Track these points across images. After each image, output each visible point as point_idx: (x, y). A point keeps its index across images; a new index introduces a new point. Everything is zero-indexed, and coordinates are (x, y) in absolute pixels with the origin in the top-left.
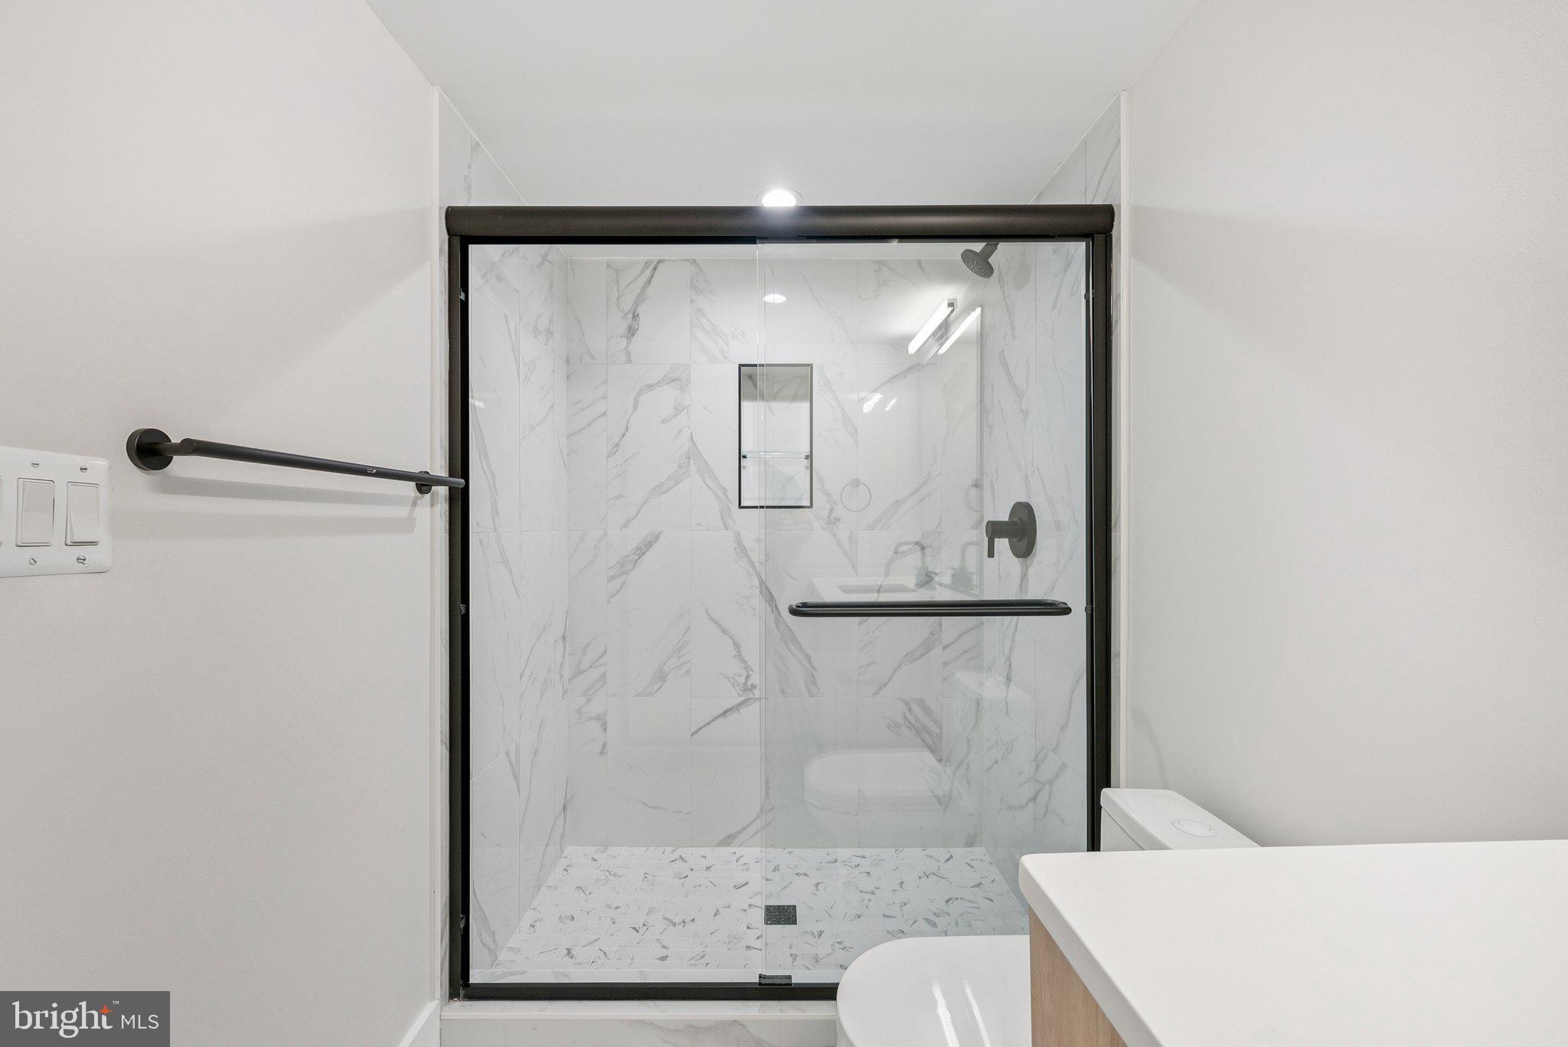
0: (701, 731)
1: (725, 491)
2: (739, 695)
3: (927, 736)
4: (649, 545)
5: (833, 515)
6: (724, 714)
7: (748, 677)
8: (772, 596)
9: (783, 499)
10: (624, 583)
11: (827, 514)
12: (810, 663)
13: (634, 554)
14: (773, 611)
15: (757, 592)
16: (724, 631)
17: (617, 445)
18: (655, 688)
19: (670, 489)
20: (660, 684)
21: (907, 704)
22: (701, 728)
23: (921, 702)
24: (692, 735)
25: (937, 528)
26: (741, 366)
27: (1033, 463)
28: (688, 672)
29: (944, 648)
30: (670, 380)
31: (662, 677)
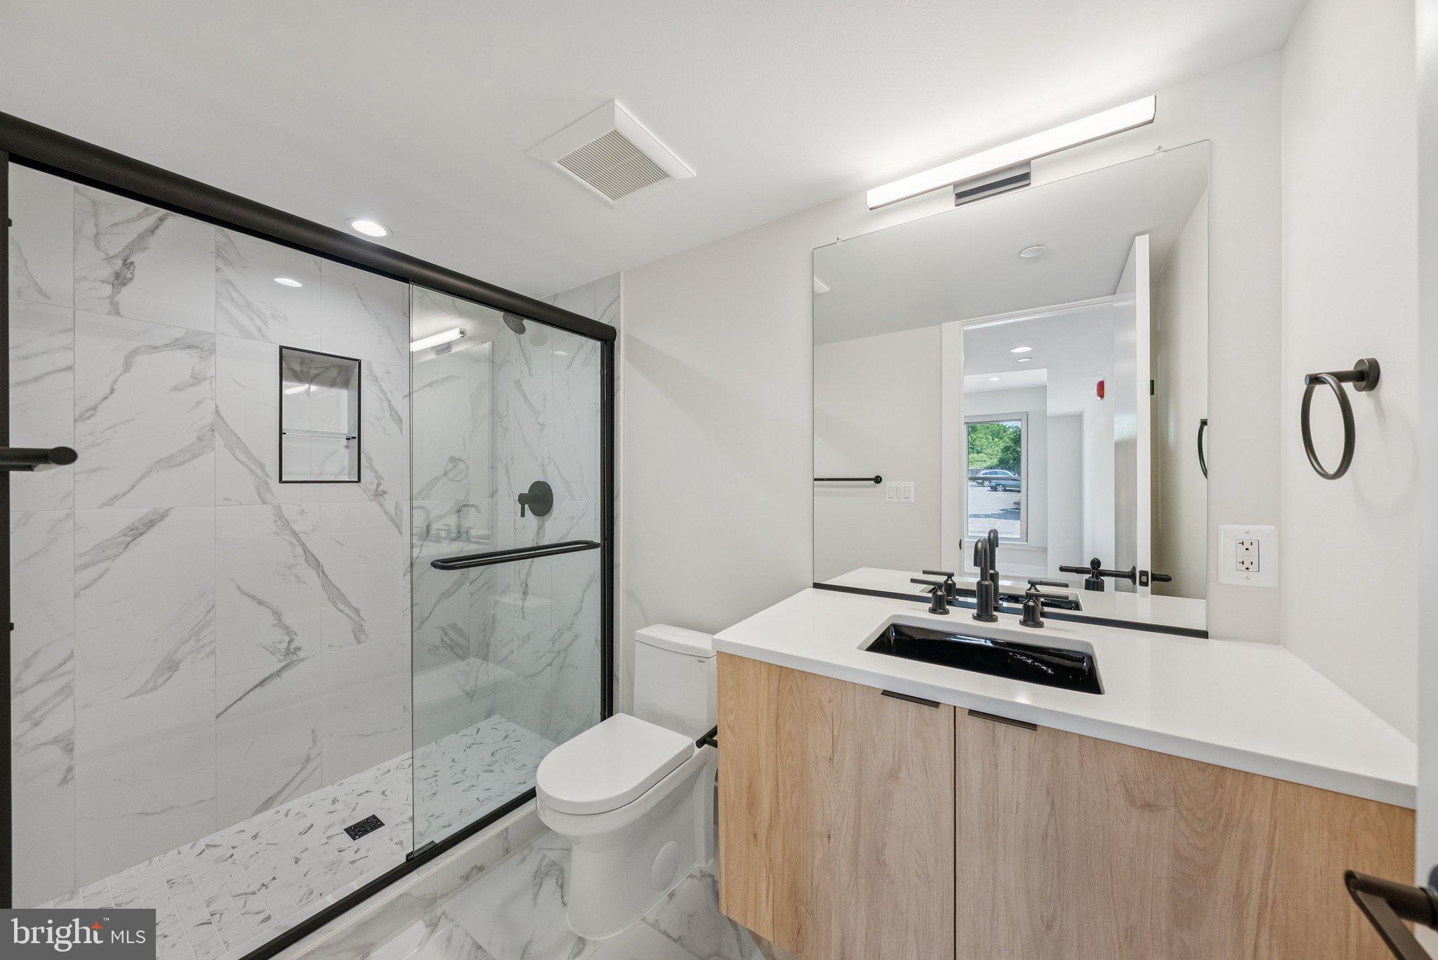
0: (230, 709)
1: (262, 466)
2: (280, 661)
3: (459, 649)
4: (151, 524)
5: (380, 489)
6: (261, 684)
7: (290, 642)
8: (319, 563)
9: (320, 474)
10: (106, 571)
11: (375, 487)
12: (359, 615)
13: (125, 535)
14: (319, 576)
15: (302, 560)
16: (260, 603)
17: (95, 408)
18: (160, 681)
19: (184, 462)
20: (167, 675)
21: (444, 630)
22: (230, 706)
23: (454, 626)
24: (217, 717)
25: (465, 497)
26: (281, 348)
27: (549, 458)
28: (213, 652)
29: (471, 583)
30: (186, 344)
31: (171, 666)
